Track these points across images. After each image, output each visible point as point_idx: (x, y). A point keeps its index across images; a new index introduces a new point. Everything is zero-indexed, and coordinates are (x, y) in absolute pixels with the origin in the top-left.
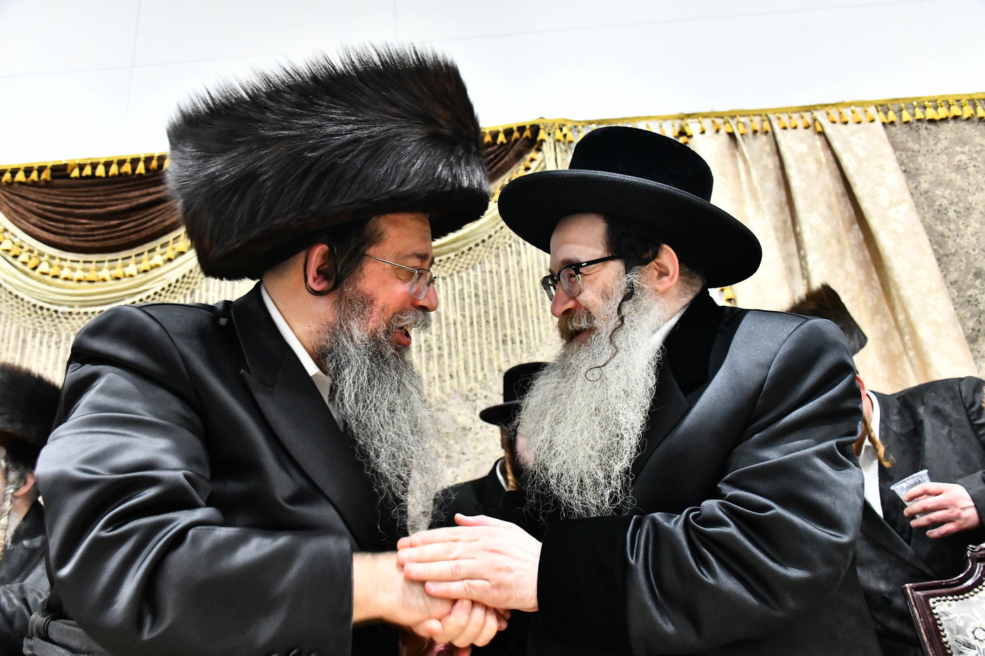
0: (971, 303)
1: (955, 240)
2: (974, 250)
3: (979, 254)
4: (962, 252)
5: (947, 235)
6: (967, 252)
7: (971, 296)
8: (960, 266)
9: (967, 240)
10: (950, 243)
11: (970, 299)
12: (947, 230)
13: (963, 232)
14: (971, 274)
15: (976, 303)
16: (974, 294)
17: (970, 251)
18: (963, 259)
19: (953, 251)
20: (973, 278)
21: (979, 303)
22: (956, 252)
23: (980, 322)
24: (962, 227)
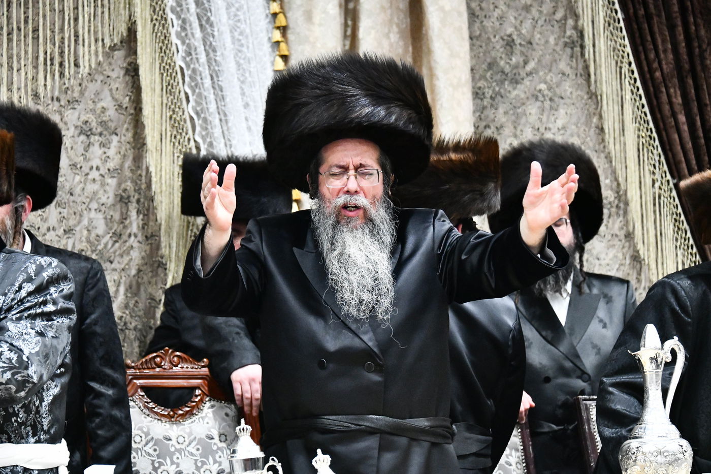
0: (479, 96)
1: (482, 22)
2: (495, 37)
3: (497, 42)
4: (484, 36)
5: (477, 14)
6: (489, 39)
7: (480, 88)
8: (479, 53)
9: (492, 24)
10: (477, 25)
11: (479, 91)
12: (478, 8)
13: (490, 14)
14: (486, 64)
15: (482, 97)
16: (482, 86)
17: (492, 37)
18: (484, 45)
19: (478, 33)
20: (486, 68)
21: (485, 98)
22: (480, 35)
23: (481, 119)
24: (492, 7)
